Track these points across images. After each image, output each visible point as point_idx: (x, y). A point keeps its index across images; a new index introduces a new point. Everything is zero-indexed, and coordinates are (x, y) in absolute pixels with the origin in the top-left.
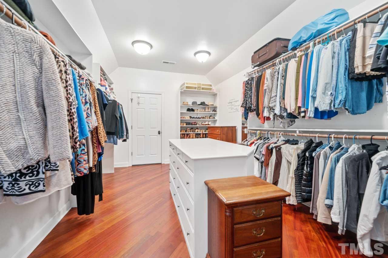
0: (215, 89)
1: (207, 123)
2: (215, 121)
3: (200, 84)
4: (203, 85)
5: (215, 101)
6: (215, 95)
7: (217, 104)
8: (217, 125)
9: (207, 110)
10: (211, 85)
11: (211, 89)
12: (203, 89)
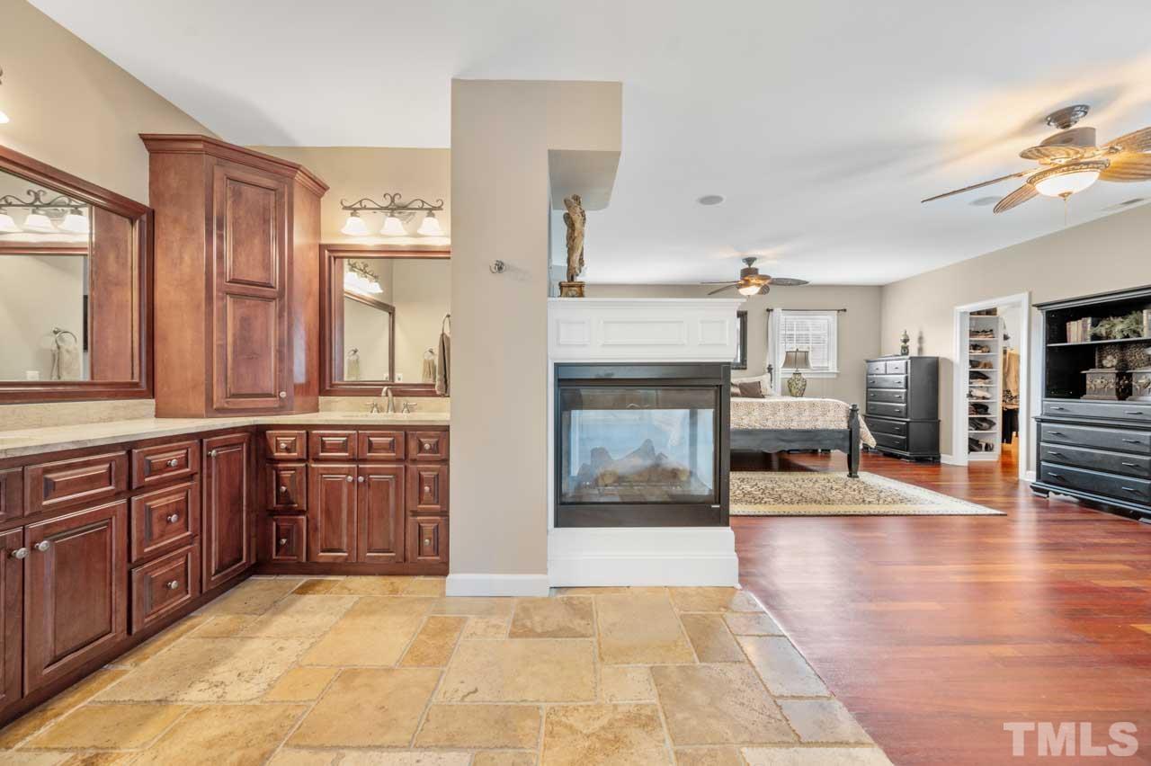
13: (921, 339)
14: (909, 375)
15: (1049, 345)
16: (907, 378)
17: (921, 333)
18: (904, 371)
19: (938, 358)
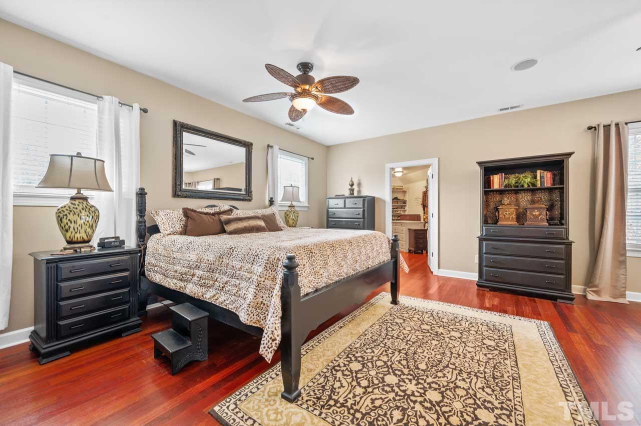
0: (405, 187)
1: (399, 212)
2: (405, 211)
3: (394, 186)
4: (397, 186)
5: (404, 196)
6: (405, 192)
7: (407, 198)
8: (406, 213)
9: (399, 203)
10: (402, 186)
11: (402, 189)
12: (397, 189)
13: (359, 185)
14: (366, 209)
15: (485, 190)
16: (364, 211)
17: (359, 180)
18: (361, 206)
19: (374, 197)
